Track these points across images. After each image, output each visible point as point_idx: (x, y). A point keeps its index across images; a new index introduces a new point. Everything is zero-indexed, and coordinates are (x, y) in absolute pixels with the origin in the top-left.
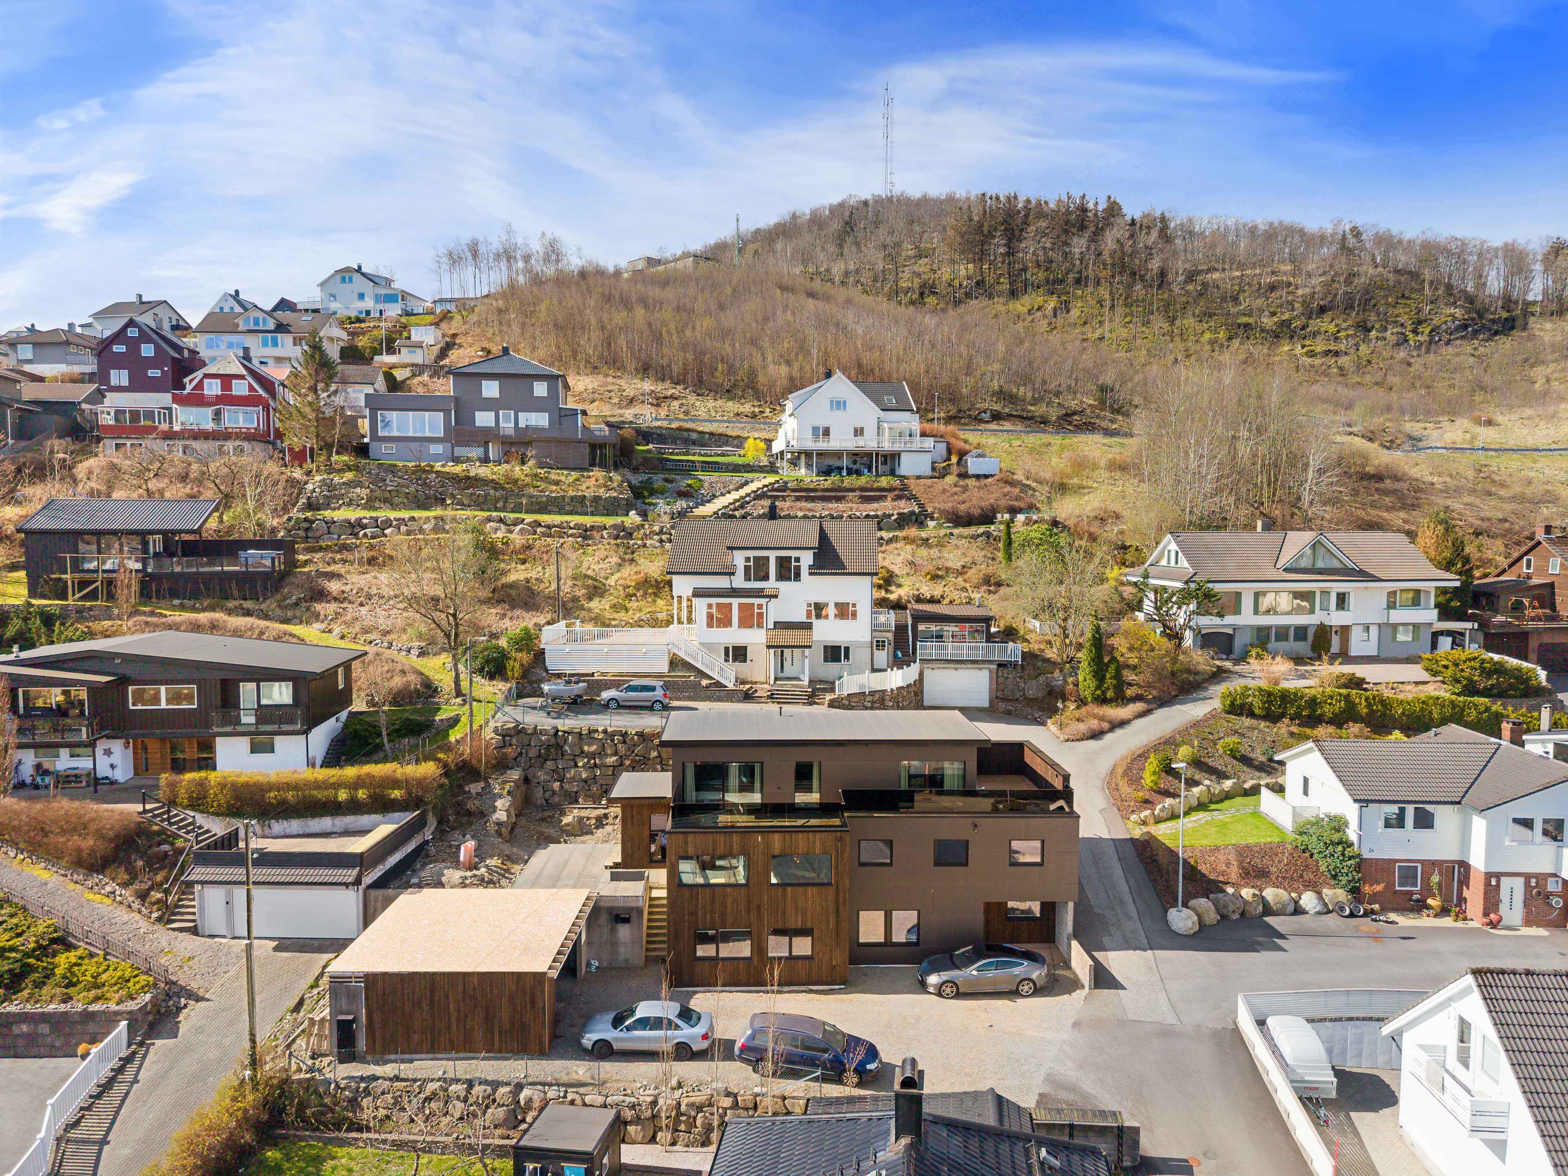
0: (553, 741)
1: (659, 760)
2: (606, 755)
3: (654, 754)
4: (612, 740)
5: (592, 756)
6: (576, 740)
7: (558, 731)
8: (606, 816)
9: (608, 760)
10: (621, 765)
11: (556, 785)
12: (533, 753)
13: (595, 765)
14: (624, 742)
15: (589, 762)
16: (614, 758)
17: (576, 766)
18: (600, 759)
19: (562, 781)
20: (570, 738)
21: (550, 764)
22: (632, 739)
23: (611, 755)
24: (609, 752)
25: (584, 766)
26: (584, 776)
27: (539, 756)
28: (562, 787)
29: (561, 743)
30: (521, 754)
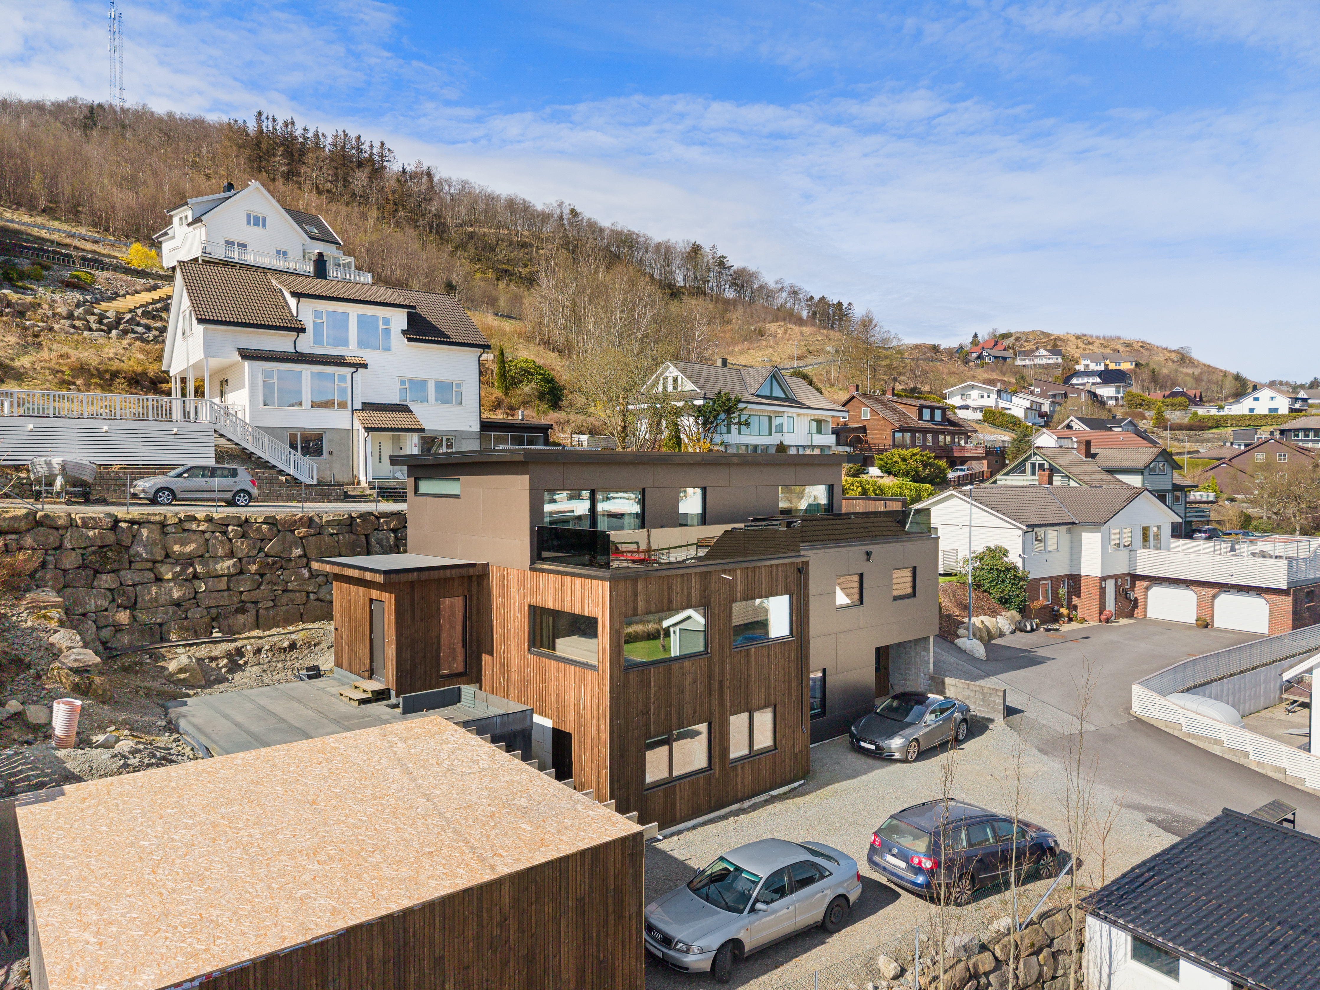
0: (111, 538)
1: (304, 560)
2: (215, 557)
3: (297, 552)
4: (225, 533)
5: (188, 560)
6: (156, 535)
7: (117, 521)
8: (239, 652)
9: (218, 566)
10: (241, 573)
11: (123, 617)
12: (70, 561)
13: (195, 576)
14: (244, 536)
15: (183, 570)
16: (231, 562)
17: (159, 579)
18: (205, 565)
19: (133, 606)
20: (145, 532)
21: (106, 580)
22: (259, 529)
23: (223, 558)
24: (220, 552)
25: (174, 579)
26: (176, 594)
27: (83, 567)
28: (134, 618)
29: (127, 541)
30: (44, 565)
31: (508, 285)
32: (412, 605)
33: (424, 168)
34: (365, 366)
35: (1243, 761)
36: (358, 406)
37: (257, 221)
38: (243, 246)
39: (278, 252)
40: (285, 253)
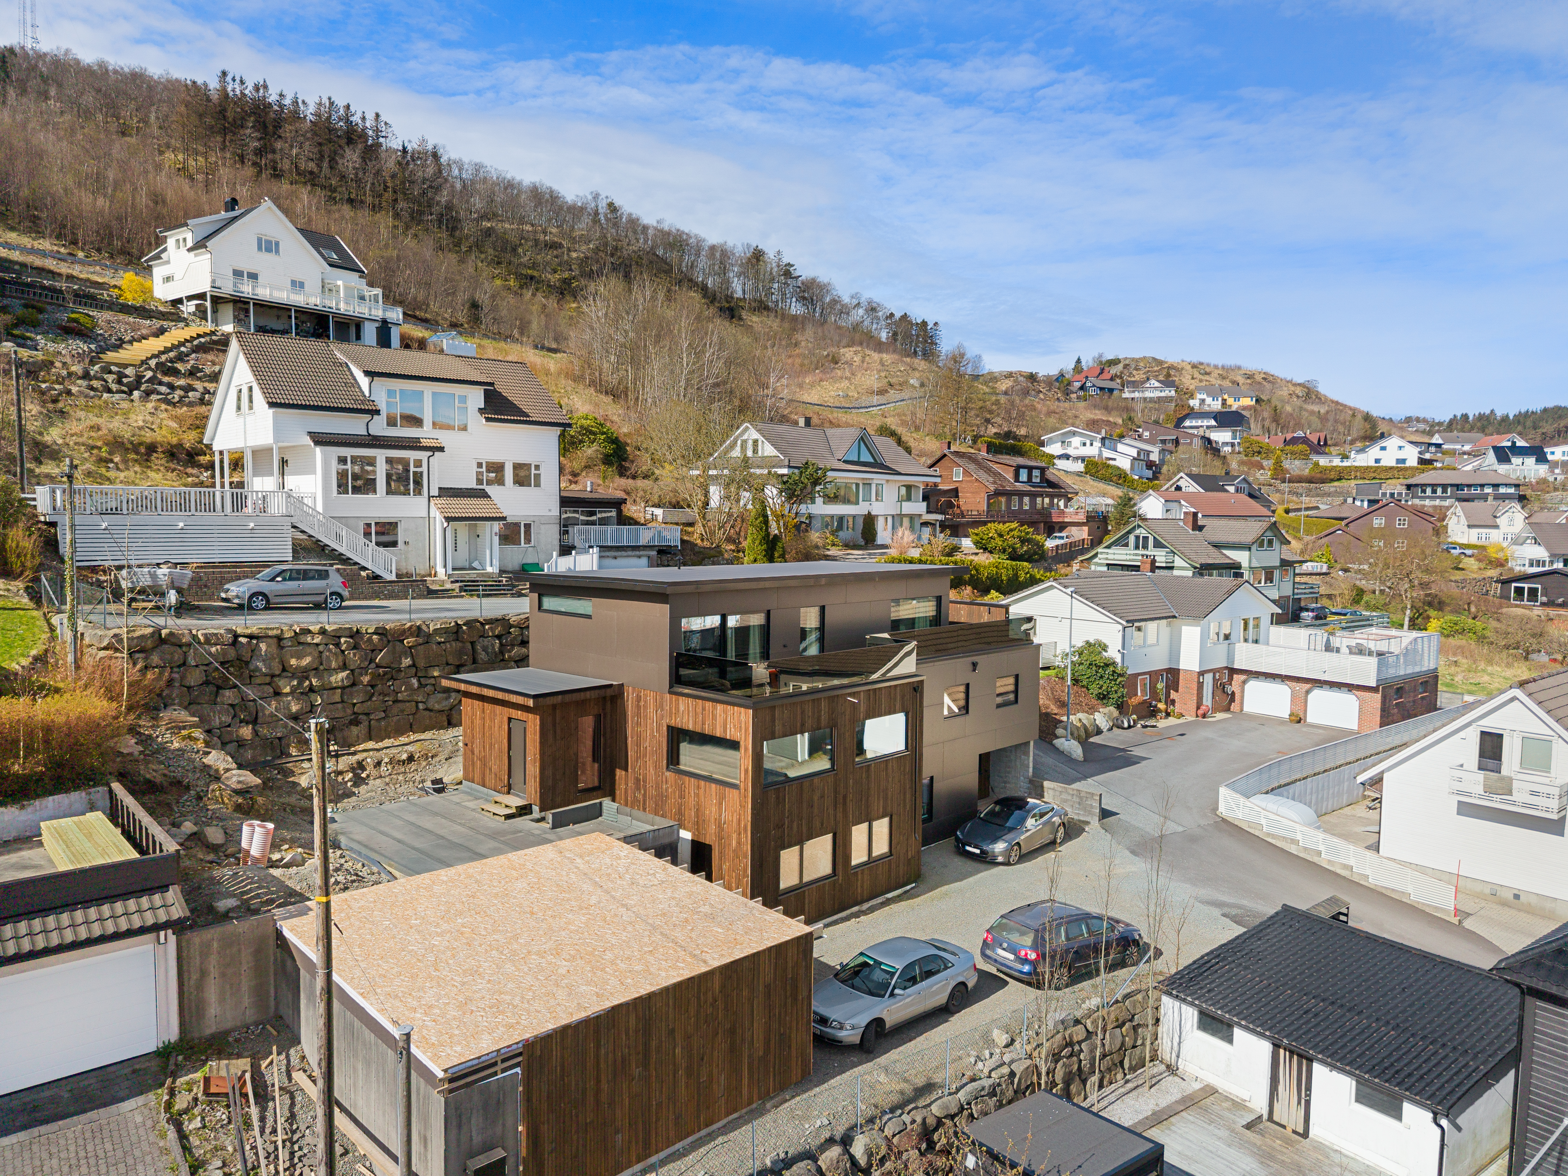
0: (232, 654)
1: (414, 670)
2: (330, 671)
3: (407, 662)
4: (338, 645)
5: (304, 674)
6: (274, 649)
7: (236, 636)
8: (361, 766)
9: (333, 679)
10: (354, 684)
11: (246, 732)
12: (194, 678)
13: (311, 689)
14: (355, 647)
15: (300, 683)
16: (343, 674)
17: (277, 694)
18: (320, 678)
19: (255, 721)
20: (263, 646)
21: (229, 696)
22: (370, 640)
23: (336, 670)
24: (334, 665)
25: (292, 693)
26: (294, 708)
27: (207, 683)
28: (256, 733)
29: (246, 656)
30: (170, 683)
31: (534, 295)
32: (554, 725)
33: (430, 147)
34: (441, 449)
35: (1315, 859)
36: (435, 492)
37: (268, 246)
38: (253, 276)
39: (294, 283)
40: (302, 285)
